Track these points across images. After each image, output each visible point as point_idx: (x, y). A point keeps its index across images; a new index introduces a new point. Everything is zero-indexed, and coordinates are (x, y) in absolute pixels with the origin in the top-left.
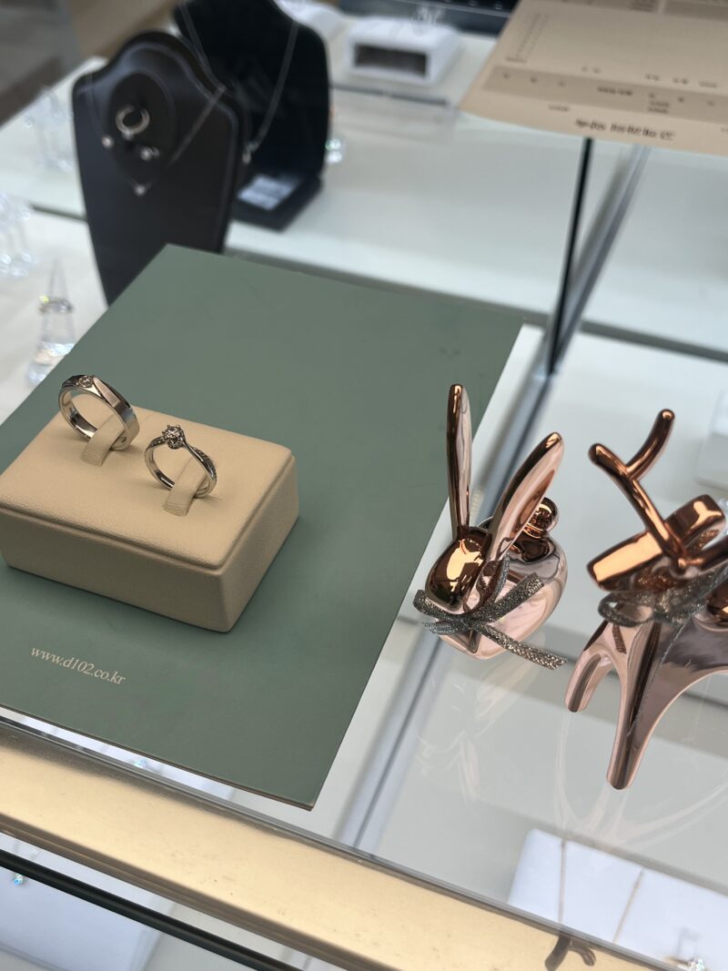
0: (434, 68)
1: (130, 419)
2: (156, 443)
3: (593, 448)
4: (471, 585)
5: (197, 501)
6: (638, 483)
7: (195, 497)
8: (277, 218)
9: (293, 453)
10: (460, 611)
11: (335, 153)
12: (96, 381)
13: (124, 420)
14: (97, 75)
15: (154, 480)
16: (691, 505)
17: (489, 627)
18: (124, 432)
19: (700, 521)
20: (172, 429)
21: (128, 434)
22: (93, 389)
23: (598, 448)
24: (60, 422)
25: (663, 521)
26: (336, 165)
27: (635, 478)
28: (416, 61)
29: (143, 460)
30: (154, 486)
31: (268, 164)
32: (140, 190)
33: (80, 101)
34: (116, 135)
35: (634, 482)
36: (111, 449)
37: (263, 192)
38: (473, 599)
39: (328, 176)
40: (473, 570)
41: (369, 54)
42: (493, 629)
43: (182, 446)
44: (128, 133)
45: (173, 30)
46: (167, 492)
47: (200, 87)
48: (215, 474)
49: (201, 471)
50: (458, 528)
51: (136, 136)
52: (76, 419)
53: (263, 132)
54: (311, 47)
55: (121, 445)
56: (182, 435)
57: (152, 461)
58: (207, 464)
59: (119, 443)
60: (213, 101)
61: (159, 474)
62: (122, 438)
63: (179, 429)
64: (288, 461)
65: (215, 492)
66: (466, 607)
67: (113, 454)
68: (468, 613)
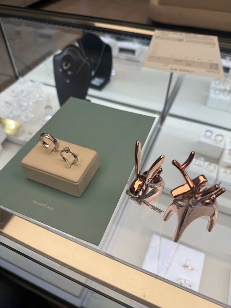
0: (137, 53)
1: (57, 144)
2: (63, 151)
3: (173, 161)
4: (140, 190)
5: (73, 165)
6: (185, 170)
7: (72, 164)
8: (100, 88)
9: (98, 153)
10: (137, 196)
11: (113, 73)
12: (48, 135)
13: (55, 144)
14: (59, 55)
15: (62, 159)
16: (199, 177)
17: (144, 200)
18: (55, 147)
19: (201, 182)
20: (67, 148)
21: (57, 147)
22: (47, 137)
23: (174, 161)
24: (40, 144)
25: (191, 181)
26: (114, 76)
27: (184, 169)
28: (133, 52)
29: (59, 154)
30: (63, 161)
31: (98, 75)
32: (68, 81)
33: (55, 61)
34: (63, 68)
35: (184, 170)
36: (53, 151)
37: (97, 82)
38: (141, 193)
39: (112, 79)
40: (141, 186)
41: (122, 50)
42: (145, 201)
43: (69, 152)
44: (65, 68)
45: (77, 45)
46: (65, 162)
47: (82, 58)
48: (77, 159)
49: (74, 158)
50: (137, 175)
51: (67, 69)
52: (44, 143)
53: (97, 68)
54: (108, 49)
55: (55, 150)
56: (69, 149)
57: (62, 155)
58: (75, 157)
59: (54, 149)
60: (85, 61)
61: (64, 158)
62: (55, 148)
63: (68, 148)
64: (96, 154)
65: (78, 163)
66: (139, 195)
67: (53, 152)
68: (140, 197)
